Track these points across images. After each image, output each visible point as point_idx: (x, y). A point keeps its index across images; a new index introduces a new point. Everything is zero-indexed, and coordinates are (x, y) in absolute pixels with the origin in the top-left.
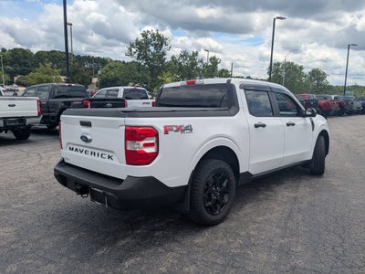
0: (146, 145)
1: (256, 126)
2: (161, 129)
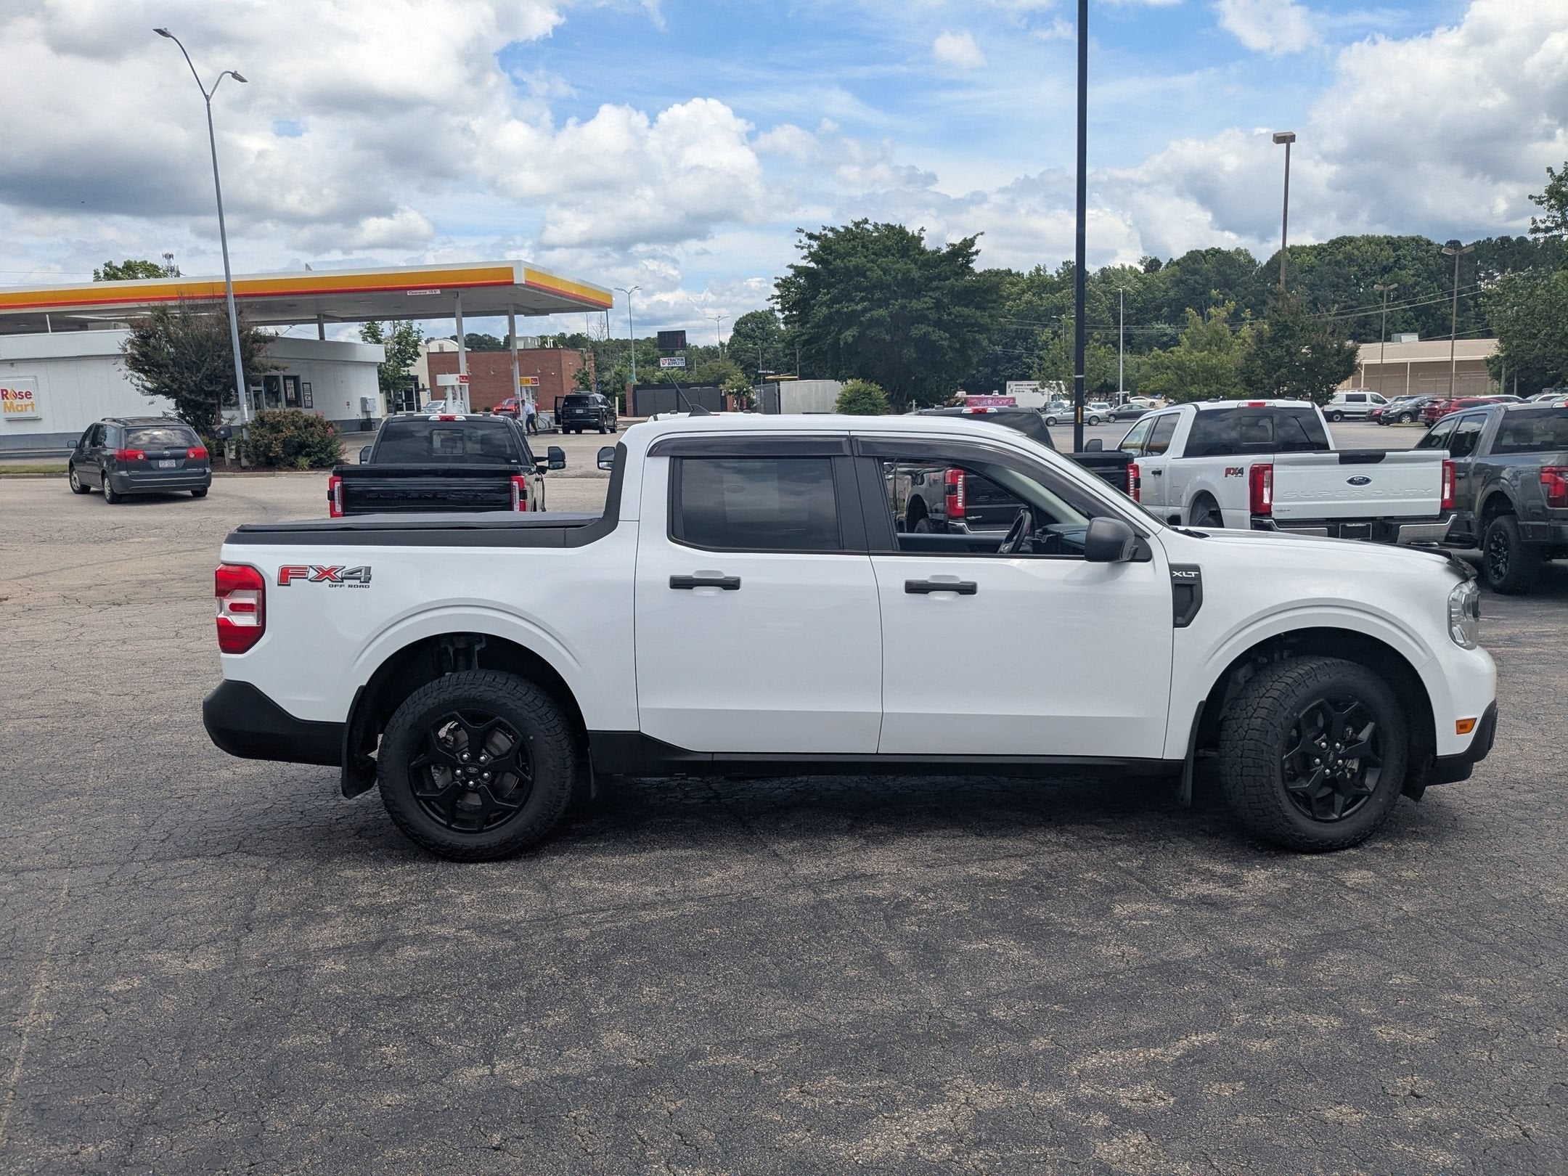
0: (235, 608)
1: (680, 583)
2: (271, 573)
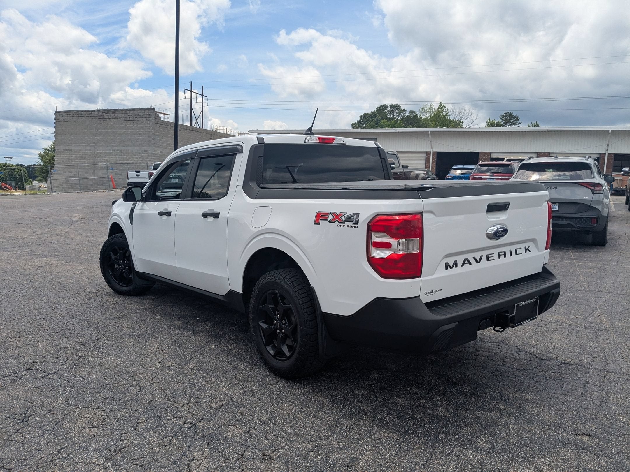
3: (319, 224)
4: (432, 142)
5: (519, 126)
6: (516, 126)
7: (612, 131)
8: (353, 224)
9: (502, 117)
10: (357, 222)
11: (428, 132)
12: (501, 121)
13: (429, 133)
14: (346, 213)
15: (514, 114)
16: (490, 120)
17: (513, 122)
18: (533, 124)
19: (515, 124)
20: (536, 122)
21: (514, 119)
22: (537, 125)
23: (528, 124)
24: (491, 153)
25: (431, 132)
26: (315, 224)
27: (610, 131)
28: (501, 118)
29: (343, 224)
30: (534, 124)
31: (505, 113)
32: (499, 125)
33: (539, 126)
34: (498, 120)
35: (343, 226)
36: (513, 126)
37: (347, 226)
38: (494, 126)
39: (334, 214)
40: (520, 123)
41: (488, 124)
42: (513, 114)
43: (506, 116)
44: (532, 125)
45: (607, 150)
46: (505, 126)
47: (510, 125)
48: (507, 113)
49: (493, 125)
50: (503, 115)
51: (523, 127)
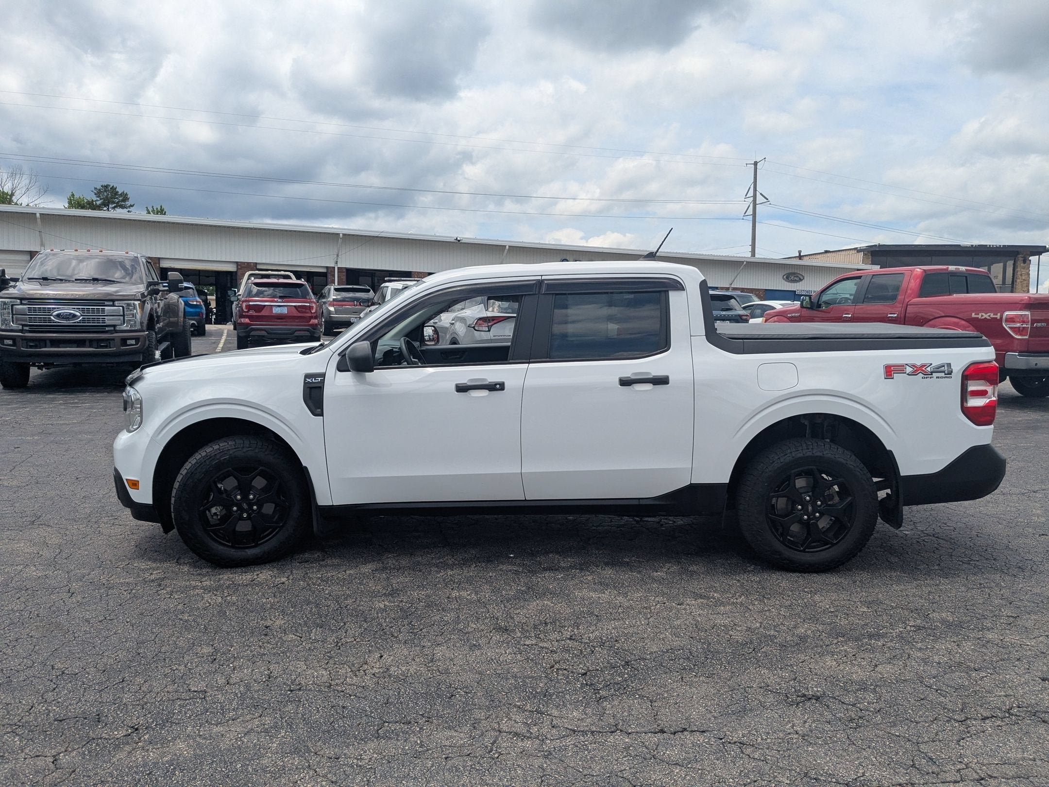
3: (893, 378)
4: (43, 234)
5: (130, 210)
6: (125, 210)
7: (344, 235)
8: (945, 374)
9: (98, 193)
10: (950, 373)
11: (35, 214)
12: (95, 198)
13: (38, 215)
14: (931, 364)
15: (120, 190)
16: (73, 195)
17: (118, 203)
18: (155, 209)
19: (122, 207)
20: (161, 207)
21: (121, 198)
22: (162, 212)
23: (147, 208)
24: (159, 259)
25: (40, 214)
26: (885, 378)
27: (341, 235)
28: (96, 194)
29: (930, 376)
30: (157, 209)
31: (102, 186)
32: (91, 206)
33: (165, 214)
34: (91, 197)
35: (931, 378)
36: (119, 210)
37: (937, 377)
38: (83, 207)
39: (913, 366)
40: (132, 206)
41: (70, 203)
42: (117, 190)
43: (105, 191)
44: (153, 211)
45: (337, 263)
46: (105, 209)
47: (114, 208)
48: (107, 186)
49: (80, 205)
50: (100, 190)
51: (138, 214)
